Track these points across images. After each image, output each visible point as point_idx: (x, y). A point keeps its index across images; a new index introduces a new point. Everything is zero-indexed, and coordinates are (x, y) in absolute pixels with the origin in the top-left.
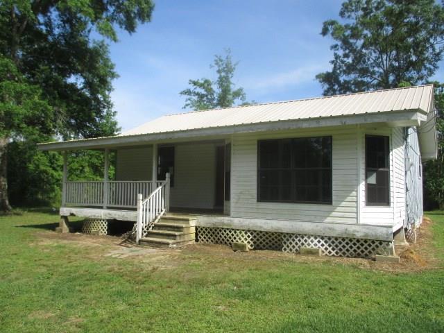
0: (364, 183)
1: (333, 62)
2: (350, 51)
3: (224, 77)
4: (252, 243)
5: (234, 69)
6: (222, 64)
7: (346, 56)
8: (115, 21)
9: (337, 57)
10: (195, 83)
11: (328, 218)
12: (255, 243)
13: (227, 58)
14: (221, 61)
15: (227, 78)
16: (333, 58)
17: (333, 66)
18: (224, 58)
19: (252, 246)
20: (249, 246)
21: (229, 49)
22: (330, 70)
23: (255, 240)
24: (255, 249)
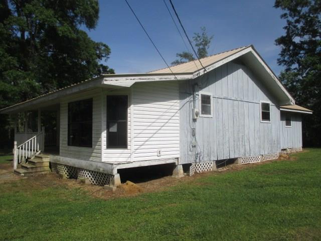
0: (106, 132)
1: (286, 28)
2: (301, 17)
3: (202, 49)
4: (68, 174)
5: (209, 42)
6: (200, 40)
7: (298, 21)
8: (82, 23)
9: (289, 23)
10: (181, 55)
11: (92, 157)
12: (69, 174)
13: (203, 34)
14: (199, 37)
15: (204, 49)
16: (286, 24)
17: (286, 31)
18: (200, 35)
19: (68, 176)
20: (66, 176)
21: (205, 28)
22: (285, 35)
23: (69, 171)
24: (70, 178)
